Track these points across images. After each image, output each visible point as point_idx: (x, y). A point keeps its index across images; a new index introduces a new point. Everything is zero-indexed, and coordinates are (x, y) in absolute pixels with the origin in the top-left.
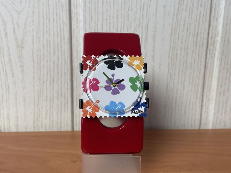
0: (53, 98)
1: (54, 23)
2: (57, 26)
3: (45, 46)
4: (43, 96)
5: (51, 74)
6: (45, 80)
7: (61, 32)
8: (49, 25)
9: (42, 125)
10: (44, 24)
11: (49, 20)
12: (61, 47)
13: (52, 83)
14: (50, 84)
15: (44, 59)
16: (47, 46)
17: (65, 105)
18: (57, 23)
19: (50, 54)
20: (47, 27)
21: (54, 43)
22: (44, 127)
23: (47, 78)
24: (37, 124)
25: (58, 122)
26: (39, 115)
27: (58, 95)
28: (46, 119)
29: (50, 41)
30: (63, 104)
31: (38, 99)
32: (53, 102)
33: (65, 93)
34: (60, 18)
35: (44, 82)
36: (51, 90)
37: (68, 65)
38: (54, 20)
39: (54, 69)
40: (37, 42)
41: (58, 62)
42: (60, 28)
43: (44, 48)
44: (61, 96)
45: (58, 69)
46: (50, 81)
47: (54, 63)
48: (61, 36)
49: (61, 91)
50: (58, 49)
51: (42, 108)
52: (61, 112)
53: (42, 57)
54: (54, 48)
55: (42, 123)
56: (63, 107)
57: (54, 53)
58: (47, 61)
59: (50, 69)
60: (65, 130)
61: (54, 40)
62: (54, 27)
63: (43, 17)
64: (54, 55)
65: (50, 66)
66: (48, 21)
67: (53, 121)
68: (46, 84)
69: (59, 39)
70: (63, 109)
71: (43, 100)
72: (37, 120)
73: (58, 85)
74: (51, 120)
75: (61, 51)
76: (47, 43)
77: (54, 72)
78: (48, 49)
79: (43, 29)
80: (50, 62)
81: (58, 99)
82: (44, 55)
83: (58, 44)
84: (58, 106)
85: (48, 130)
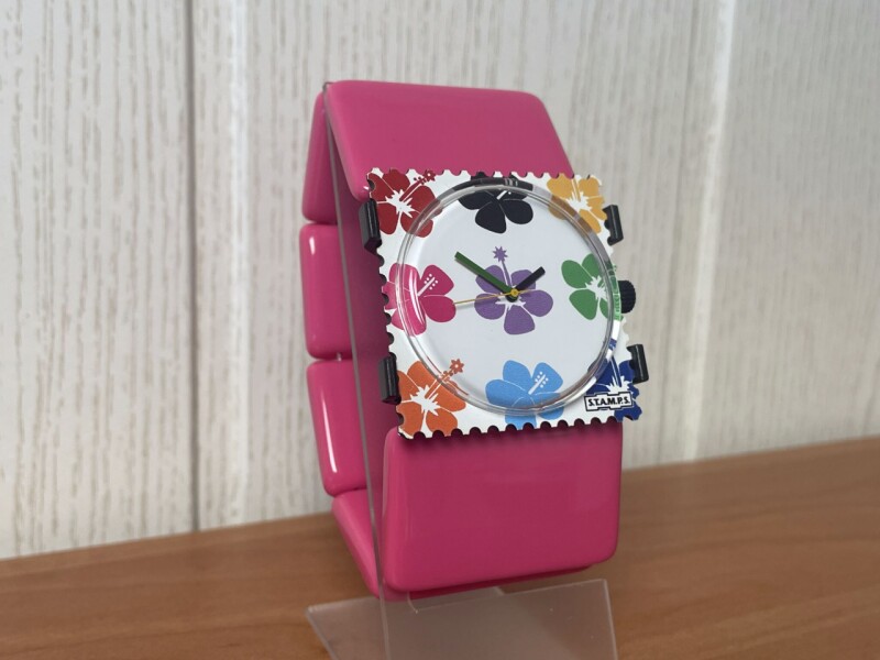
0: (109, 391)
1: (117, 47)
2: (133, 58)
3: (77, 153)
4: (60, 385)
5: (100, 283)
6: (72, 310)
7: (148, 86)
8: (96, 53)
9: (55, 523)
10: (70, 47)
11: (97, 32)
12: (150, 156)
13: (104, 322)
14: (97, 325)
15: (67, 209)
16: (85, 149)
17: (162, 420)
18: (132, 45)
19: (97, 190)
20: (84, 65)
21: (117, 135)
22: (64, 529)
23: (82, 301)
24: (33, 520)
25: (131, 500)
26: (43, 475)
27: (133, 374)
28: (74, 489)
29: (96, 128)
30: (155, 415)
31: (39, 400)
32: (109, 410)
33: (163, 364)
34: (145, 26)
35: (66, 319)
36: (99, 355)
37: (178, 236)
38: (117, 33)
39: (114, 258)
40: (35, 130)
41: (135, 223)
42: (147, 69)
43: (69, 162)
44: (148, 378)
45: (133, 258)
46: (97, 312)
47: (116, 229)
48: (148, 106)
49: (147, 356)
50: (135, 166)
51: (56, 445)
52: (145, 454)
53: (60, 203)
54: (118, 160)
55: (55, 513)
56: (154, 428)
57: (118, 181)
58: (84, 221)
59: (97, 259)
60: (165, 532)
61: (117, 125)
62: (117, 64)
63: (68, 18)
64: (117, 193)
65: (96, 246)
66: (89, 33)
67: (107, 498)
68: (79, 328)
69: (141, 122)
70: (154, 437)
71: (61, 403)
72: (31, 501)
73: (134, 328)
74: (101, 493)
75: (151, 176)
76: (85, 136)
77: (115, 271)
78: (91, 164)
79: (68, 73)
80: (97, 224)
81: (133, 396)
82: (68, 193)
83: (134, 142)
84: (132, 425)
85: (84, 543)
